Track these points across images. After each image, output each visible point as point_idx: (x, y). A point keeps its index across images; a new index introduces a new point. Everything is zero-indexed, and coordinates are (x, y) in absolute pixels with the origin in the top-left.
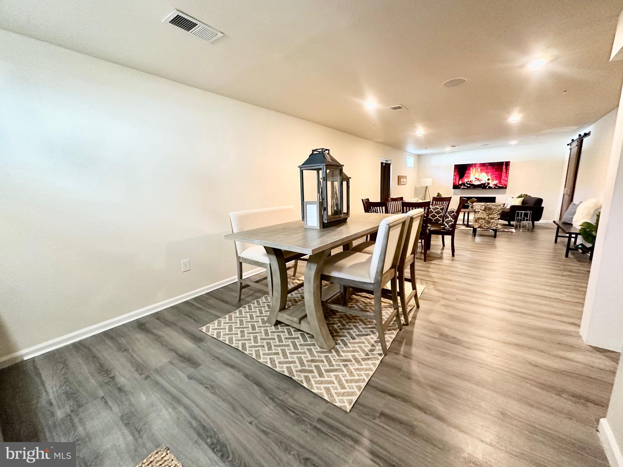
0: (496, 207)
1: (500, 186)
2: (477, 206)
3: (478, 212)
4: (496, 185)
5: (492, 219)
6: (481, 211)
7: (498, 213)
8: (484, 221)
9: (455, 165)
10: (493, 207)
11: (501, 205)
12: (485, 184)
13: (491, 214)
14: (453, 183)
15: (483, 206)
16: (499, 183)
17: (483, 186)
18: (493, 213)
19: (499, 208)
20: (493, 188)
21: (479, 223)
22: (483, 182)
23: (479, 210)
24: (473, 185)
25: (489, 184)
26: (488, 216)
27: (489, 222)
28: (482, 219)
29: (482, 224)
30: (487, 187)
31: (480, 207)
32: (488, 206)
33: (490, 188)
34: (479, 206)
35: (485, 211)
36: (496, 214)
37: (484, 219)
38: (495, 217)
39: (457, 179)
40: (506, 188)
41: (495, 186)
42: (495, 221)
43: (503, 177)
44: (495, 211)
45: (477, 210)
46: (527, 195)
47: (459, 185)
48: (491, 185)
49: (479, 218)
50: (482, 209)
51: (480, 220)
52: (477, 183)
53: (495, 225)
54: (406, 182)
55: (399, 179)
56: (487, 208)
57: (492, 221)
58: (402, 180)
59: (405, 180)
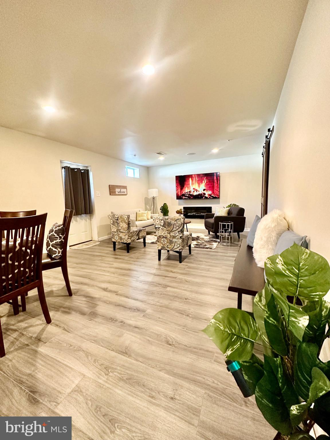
1: (214, 196)
2: (157, 220)
3: (158, 228)
4: (210, 195)
5: (174, 237)
6: (161, 227)
7: (179, 230)
8: (166, 240)
9: (176, 177)
11: (181, 219)
12: (201, 194)
13: (171, 231)
14: (177, 194)
15: (162, 220)
16: (212, 193)
17: (200, 197)
18: (174, 229)
19: (179, 223)
20: (208, 199)
21: (161, 243)
22: (200, 193)
23: (159, 226)
24: (192, 195)
25: (204, 194)
26: (170, 234)
27: (171, 242)
28: (164, 237)
29: (164, 244)
30: (204, 198)
31: (159, 222)
32: (167, 221)
33: (206, 198)
34: (158, 220)
35: (165, 227)
36: (177, 231)
37: (166, 238)
38: (177, 235)
39: (179, 190)
40: (219, 198)
41: (209, 197)
42: (177, 240)
43: (215, 188)
44: (176, 228)
45: (157, 226)
46: (235, 205)
47: (181, 196)
48: (207, 196)
49: (161, 236)
50: (162, 224)
51: (162, 239)
52: (195, 193)
53: (179, 246)
54: (127, 192)
55: (111, 188)
56: (167, 223)
57: (174, 240)
58: (117, 190)
59: (125, 190)
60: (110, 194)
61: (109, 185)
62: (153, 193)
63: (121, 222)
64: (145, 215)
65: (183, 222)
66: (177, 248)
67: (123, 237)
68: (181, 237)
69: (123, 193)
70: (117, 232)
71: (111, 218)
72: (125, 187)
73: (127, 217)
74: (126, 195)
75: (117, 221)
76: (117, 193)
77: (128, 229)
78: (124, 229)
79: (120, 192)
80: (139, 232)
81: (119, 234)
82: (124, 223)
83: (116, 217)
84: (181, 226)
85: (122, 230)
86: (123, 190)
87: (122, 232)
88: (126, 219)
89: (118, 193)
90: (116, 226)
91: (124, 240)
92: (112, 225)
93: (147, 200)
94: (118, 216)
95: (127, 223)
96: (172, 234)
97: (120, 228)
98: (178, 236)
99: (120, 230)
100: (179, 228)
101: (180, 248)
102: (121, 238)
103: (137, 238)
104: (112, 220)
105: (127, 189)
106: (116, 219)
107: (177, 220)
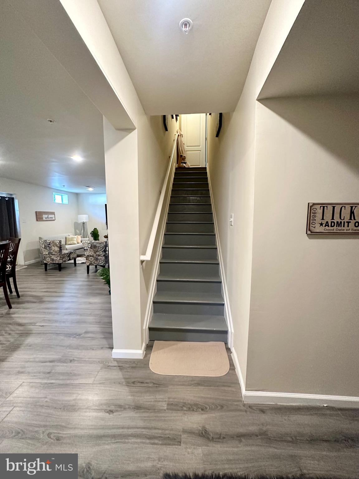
0: (100, 245)
2: (85, 244)
3: (87, 249)
5: (99, 255)
6: (89, 249)
7: (102, 250)
8: (93, 258)
10: (98, 245)
11: (103, 243)
13: (97, 252)
15: (89, 244)
18: (99, 250)
19: (102, 245)
21: (89, 260)
23: (88, 248)
26: (96, 253)
27: (97, 259)
28: (91, 256)
29: (92, 261)
31: (87, 245)
32: (93, 244)
34: (86, 244)
35: (92, 249)
36: (101, 251)
37: (93, 256)
42: (101, 257)
44: (100, 249)
45: (85, 248)
49: (89, 255)
50: (90, 247)
51: (90, 258)
53: (103, 261)
54: (55, 217)
55: (37, 214)
56: (93, 246)
57: (99, 258)
58: (45, 216)
59: (53, 216)
60: (37, 220)
61: (36, 212)
62: (83, 218)
63: (53, 246)
64: (75, 239)
65: (105, 245)
66: (101, 263)
67: (55, 259)
68: (104, 255)
69: (51, 219)
70: (49, 255)
71: (42, 243)
72: (53, 213)
73: (59, 242)
74: (54, 220)
75: (49, 245)
76: (44, 219)
77: (60, 252)
78: (56, 252)
79: (48, 218)
80: (69, 254)
81: (51, 256)
82: (56, 247)
83: (48, 242)
84: (104, 248)
85: (54, 253)
86: (50, 216)
87: (53, 255)
88: (57, 243)
89: (46, 219)
90: (47, 250)
91: (56, 261)
92: (43, 249)
93: (76, 225)
94: (50, 241)
95: (59, 247)
96: (97, 253)
97: (52, 251)
98: (102, 254)
99: (52, 252)
100: (103, 249)
101: (103, 263)
102: (53, 260)
103: (68, 259)
104: (43, 245)
105: (55, 215)
106: (48, 244)
107: (101, 243)
